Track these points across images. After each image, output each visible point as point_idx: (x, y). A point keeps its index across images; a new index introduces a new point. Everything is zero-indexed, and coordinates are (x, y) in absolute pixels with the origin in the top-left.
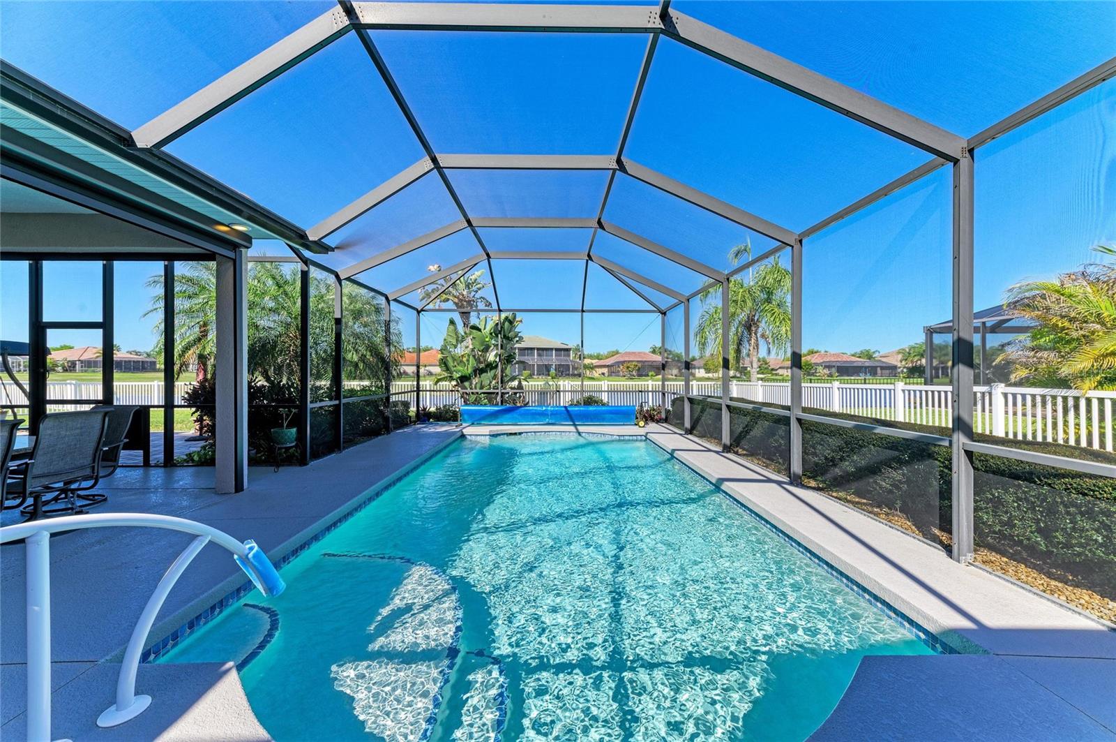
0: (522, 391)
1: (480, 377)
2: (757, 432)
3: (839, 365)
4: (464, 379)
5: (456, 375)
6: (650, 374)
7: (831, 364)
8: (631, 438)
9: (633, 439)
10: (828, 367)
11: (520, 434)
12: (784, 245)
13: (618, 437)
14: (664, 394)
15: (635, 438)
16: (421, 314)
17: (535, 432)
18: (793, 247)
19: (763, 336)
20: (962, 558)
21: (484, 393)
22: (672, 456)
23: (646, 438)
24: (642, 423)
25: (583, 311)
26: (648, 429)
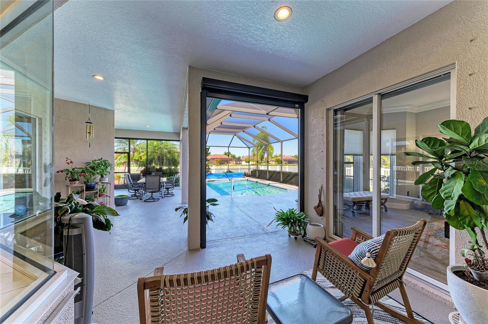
2: (274, 176)
3: (288, 160)
6: (225, 163)
7: (286, 160)
9: (244, 180)
12: (278, 142)
13: (241, 180)
14: (249, 169)
17: (218, 180)
22: (257, 182)
23: (247, 180)
24: (245, 177)
25: (229, 147)
26: (247, 178)
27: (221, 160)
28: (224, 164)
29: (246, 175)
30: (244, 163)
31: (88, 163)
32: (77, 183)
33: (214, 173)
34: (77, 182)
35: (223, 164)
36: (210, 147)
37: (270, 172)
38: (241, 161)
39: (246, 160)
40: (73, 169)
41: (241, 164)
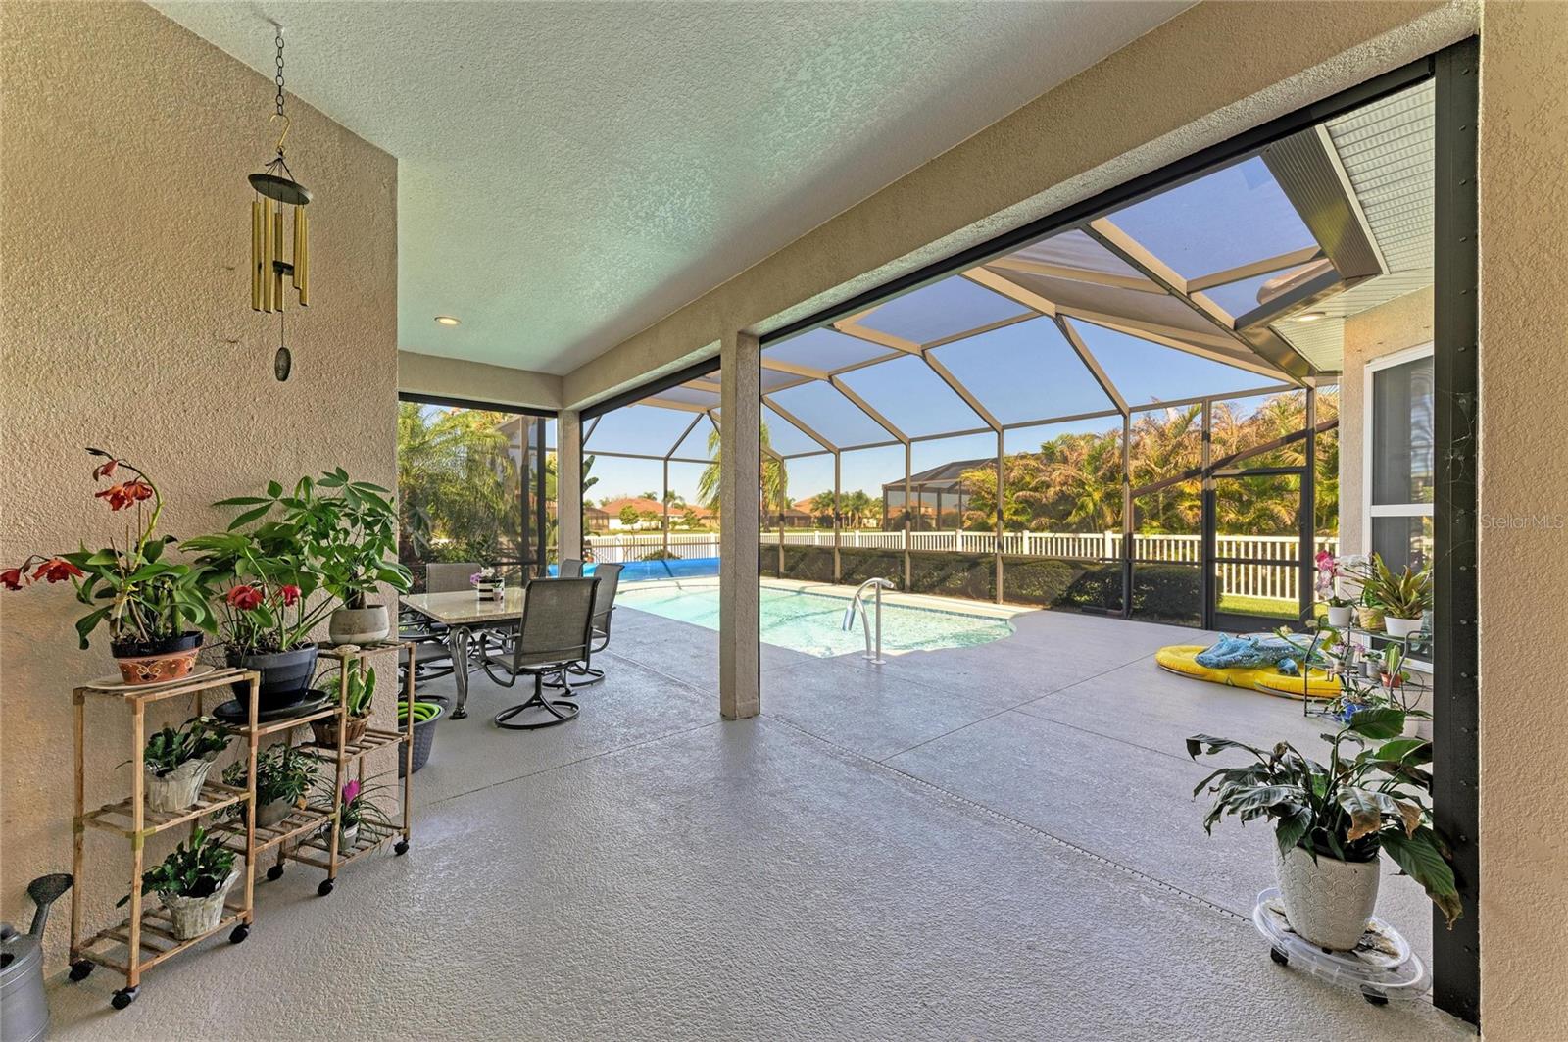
20: (1000, 602)
25: (667, 459)
30: (615, 524)
31: (245, 507)
32: (192, 662)
34: (188, 657)
37: (788, 549)
39: (623, 513)
40: (152, 551)
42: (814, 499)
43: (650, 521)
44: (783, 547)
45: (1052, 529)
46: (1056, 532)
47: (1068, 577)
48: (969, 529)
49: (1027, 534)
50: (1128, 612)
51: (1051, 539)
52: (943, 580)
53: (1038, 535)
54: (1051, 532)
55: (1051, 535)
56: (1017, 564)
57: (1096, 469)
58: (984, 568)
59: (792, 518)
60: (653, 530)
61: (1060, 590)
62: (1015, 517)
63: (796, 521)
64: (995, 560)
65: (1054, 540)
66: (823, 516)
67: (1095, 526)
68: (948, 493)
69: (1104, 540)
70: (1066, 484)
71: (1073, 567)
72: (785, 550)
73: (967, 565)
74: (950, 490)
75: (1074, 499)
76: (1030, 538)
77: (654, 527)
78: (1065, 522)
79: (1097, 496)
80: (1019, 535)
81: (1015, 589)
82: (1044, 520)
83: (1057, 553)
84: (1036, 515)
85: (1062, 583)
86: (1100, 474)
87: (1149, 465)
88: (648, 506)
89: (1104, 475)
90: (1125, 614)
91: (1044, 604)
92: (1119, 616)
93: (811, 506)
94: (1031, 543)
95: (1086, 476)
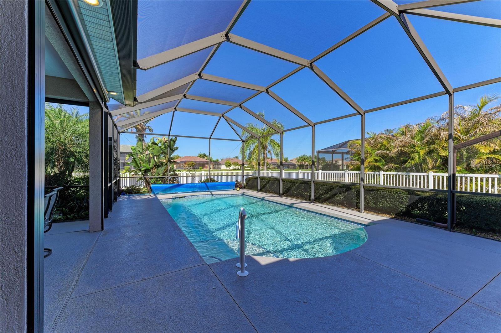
0: (177, 176)
1: (157, 169)
4: (146, 171)
5: (143, 169)
8: (236, 195)
9: (237, 195)
10: (273, 165)
11: (184, 197)
12: (309, 125)
13: (231, 195)
14: (243, 176)
15: (238, 195)
16: (120, 134)
17: (192, 196)
18: (312, 127)
19: (269, 152)
20: (362, 212)
21: (159, 178)
22: (263, 199)
23: (243, 194)
24: (238, 189)
25: (210, 138)
26: (242, 191)
27: (195, 163)
28: (199, 169)
29: (238, 185)
30: (224, 167)
33: (185, 182)
35: (197, 169)
36: (178, 137)
37: (263, 179)
38: (220, 164)
39: (226, 163)
41: (221, 168)
42: (297, 158)
43: (236, 166)
44: (260, 177)
45: (396, 170)
46: (398, 172)
47: (406, 200)
48: (352, 170)
49: (382, 173)
50: (452, 226)
51: (396, 175)
52: (333, 196)
53: (388, 173)
54: (396, 171)
55: (396, 173)
56: (373, 190)
57: (422, 138)
58: (354, 192)
59: (289, 165)
60: (237, 169)
61: (402, 207)
62: (376, 164)
63: (290, 166)
64: (360, 187)
65: (398, 176)
66: (301, 165)
67: (422, 169)
68: (347, 154)
69: (428, 176)
70: (404, 146)
71: (410, 194)
72: (260, 179)
73: (344, 189)
74: (347, 153)
75: (409, 154)
76: (384, 175)
77: (238, 168)
78: (403, 166)
79: (422, 153)
80: (377, 173)
81: (372, 204)
82: (392, 165)
83: (399, 185)
84: (387, 163)
85: (402, 203)
86: (425, 141)
87: (456, 134)
88: (236, 161)
89: (428, 141)
90: (449, 227)
91: (390, 214)
92: (445, 228)
93: (296, 161)
94: (384, 177)
95: (416, 141)
